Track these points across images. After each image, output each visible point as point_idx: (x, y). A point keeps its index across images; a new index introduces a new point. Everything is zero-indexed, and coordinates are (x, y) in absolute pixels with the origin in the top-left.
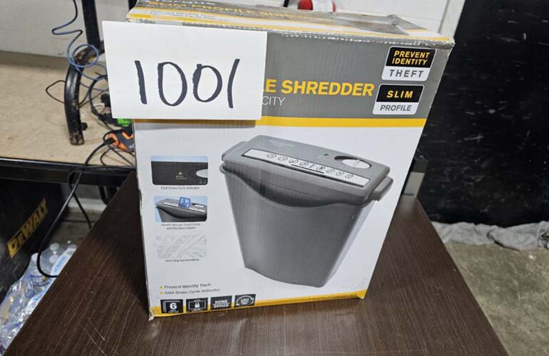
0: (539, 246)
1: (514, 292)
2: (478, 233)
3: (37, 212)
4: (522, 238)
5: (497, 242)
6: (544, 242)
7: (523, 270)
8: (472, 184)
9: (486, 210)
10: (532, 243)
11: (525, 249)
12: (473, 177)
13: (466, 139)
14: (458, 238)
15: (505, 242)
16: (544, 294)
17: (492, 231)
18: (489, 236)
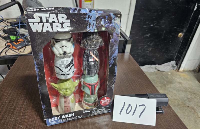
0: (171, 70)
1: (165, 85)
2: (152, 68)
4: (166, 68)
5: (158, 70)
6: (173, 68)
7: (167, 78)
8: (148, 51)
9: (154, 60)
10: (169, 69)
11: (167, 71)
12: (148, 49)
13: (145, 36)
15: (161, 70)
16: (174, 84)
17: (156, 66)
18: (155, 68)
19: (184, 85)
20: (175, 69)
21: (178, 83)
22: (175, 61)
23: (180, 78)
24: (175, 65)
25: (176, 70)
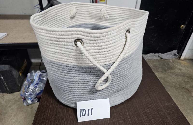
0: (173, 58)
1: (166, 71)
2: (155, 56)
3: (25, 63)
4: (168, 56)
5: (161, 58)
6: (175, 56)
7: (169, 65)
8: (152, 41)
9: (157, 49)
10: (171, 57)
11: (169, 59)
12: (152, 39)
13: (150, 28)
14: (150, 58)
15: (163, 58)
16: (174, 70)
17: (159, 55)
18: (159, 56)
19: (183, 71)
20: (177, 57)
21: (178, 69)
22: (177, 50)
23: (181, 65)
24: (176, 54)
25: (177, 59)
